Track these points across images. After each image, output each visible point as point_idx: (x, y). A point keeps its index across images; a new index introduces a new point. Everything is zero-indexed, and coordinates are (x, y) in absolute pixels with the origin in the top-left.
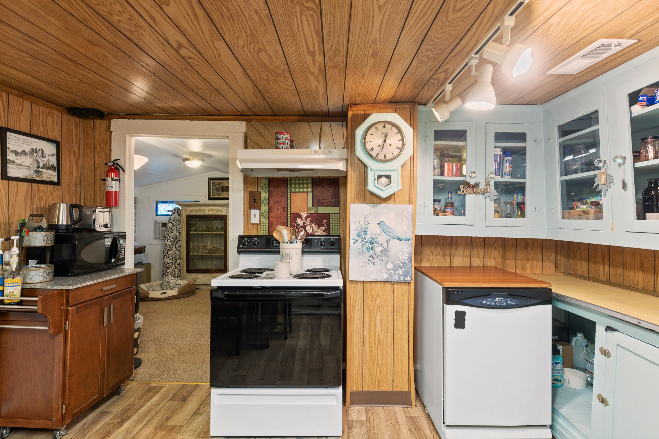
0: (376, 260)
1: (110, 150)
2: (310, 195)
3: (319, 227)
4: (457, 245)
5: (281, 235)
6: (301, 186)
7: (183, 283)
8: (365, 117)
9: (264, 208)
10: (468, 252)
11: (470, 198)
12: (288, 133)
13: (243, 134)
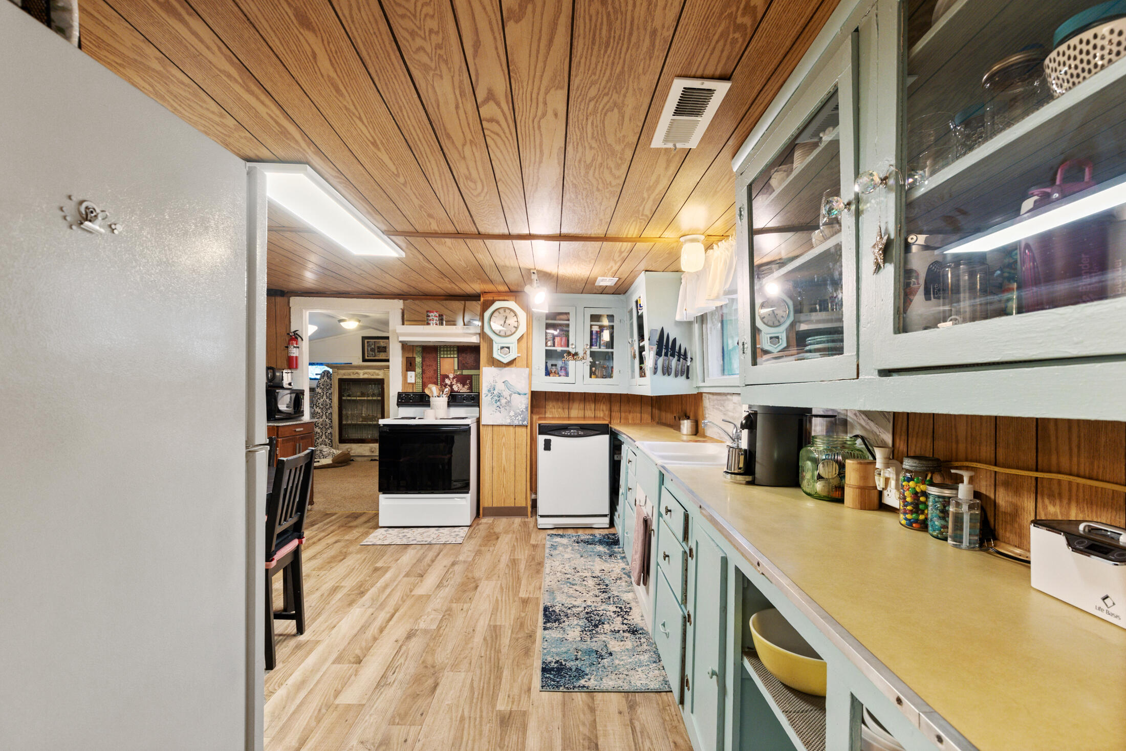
0: (502, 409)
1: (290, 322)
2: (456, 360)
3: (463, 386)
4: (574, 400)
5: (432, 392)
6: (449, 353)
7: (337, 452)
8: (493, 302)
9: (419, 370)
10: (582, 406)
11: (571, 364)
12: (436, 312)
13: (401, 311)
